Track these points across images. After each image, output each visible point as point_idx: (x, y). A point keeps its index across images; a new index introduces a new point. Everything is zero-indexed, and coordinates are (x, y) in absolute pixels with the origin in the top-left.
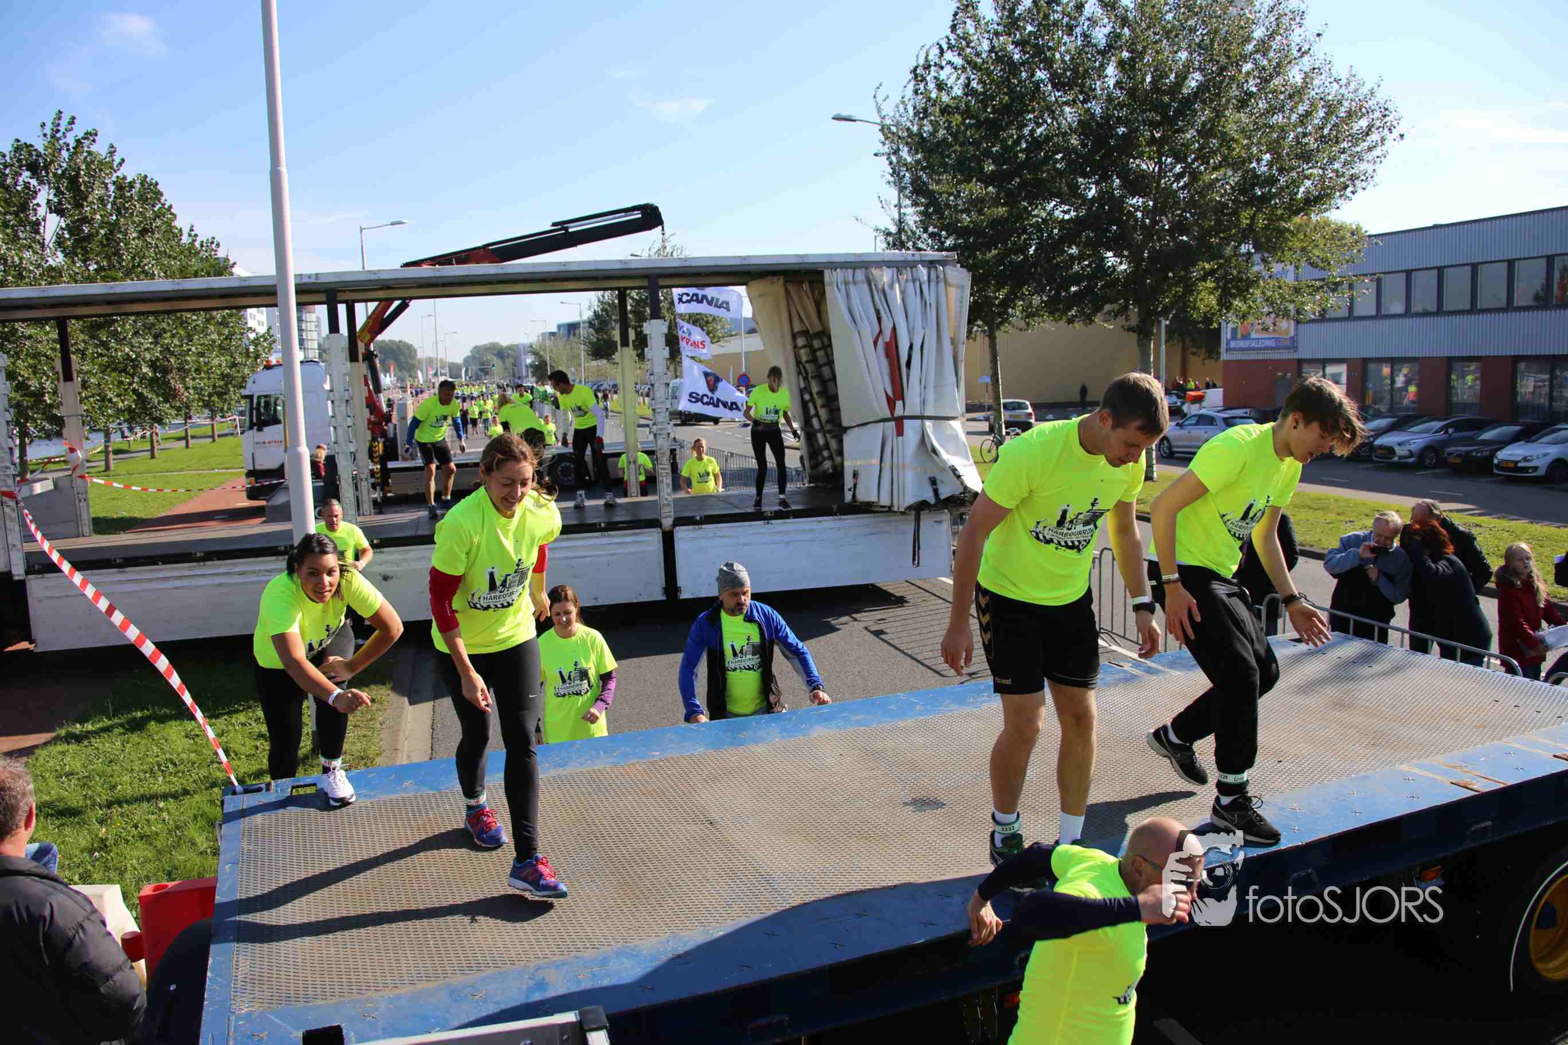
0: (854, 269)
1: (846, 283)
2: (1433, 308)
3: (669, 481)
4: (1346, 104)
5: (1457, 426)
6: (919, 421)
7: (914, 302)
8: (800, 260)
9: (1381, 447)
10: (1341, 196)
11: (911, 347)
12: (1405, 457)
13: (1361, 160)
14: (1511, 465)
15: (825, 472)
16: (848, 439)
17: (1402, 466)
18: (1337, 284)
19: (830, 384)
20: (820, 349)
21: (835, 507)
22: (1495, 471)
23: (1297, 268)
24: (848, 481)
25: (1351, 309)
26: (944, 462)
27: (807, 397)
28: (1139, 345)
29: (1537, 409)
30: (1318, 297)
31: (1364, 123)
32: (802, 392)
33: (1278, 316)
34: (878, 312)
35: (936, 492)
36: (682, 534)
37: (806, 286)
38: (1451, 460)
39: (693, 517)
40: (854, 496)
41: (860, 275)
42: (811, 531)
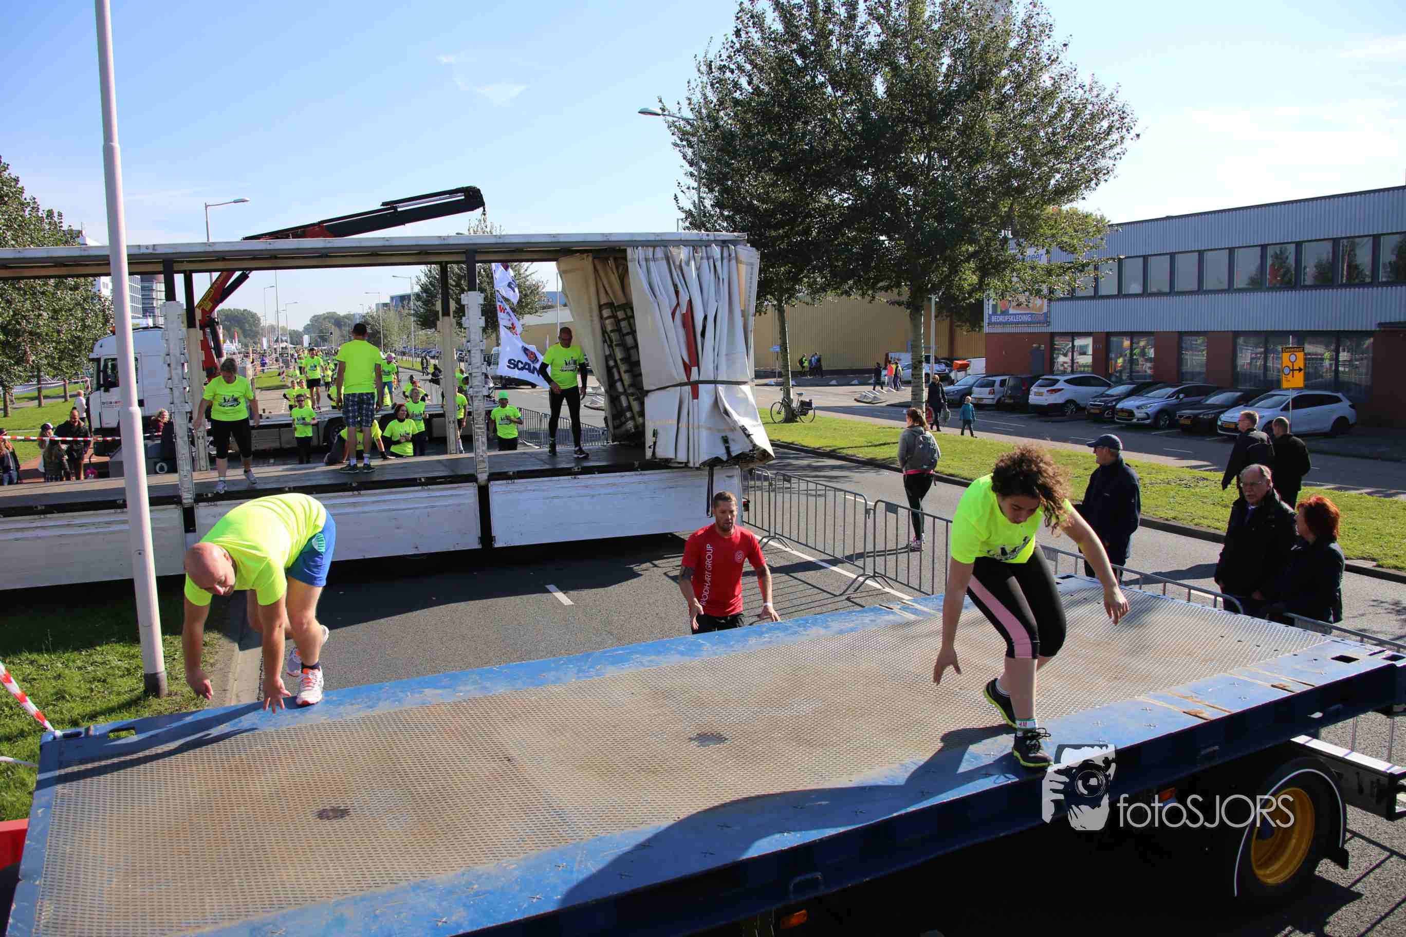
0: (654, 247)
1: (647, 260)
2: (1167, 290)
3: (485, 439)
4: (1090, 107)
5: (1188, 392)
6: (712, 386)
7: (708, 277)
8: (605, 239)
9: (1122, 410)
10: (1086, 187)
11: (705, 318)
12: (1143, 419)
13: (1104, 156)
14: (1233, 426)
15: (627, 431)
16: (649, 402)
17: (1140, 427)
18: (1083, 266)
19: (633, 352)
20: (624, 319)
21: (636, 463)
22: (1219, 431)
23: (1048, 252)
24: (649, 439)
25: (1096, 288)
26: (735, 422)
27: (612, 363)
28: (911, 319)
29: (1256, 376)
30: (1067, 278)
31: (1105, 124)
32: (607, 358)
33: (1031, 294)
34: (675, 286)
35: (728, 449)
36: (496, 488)
37: (611, 262)
38: (1182, 421)
39: (505, 473)
40: (654, 453)
41: (659, 252)
42: (614, 484)
